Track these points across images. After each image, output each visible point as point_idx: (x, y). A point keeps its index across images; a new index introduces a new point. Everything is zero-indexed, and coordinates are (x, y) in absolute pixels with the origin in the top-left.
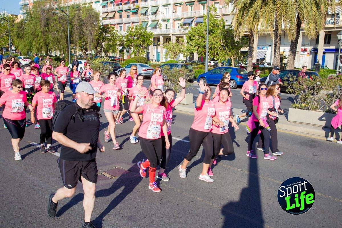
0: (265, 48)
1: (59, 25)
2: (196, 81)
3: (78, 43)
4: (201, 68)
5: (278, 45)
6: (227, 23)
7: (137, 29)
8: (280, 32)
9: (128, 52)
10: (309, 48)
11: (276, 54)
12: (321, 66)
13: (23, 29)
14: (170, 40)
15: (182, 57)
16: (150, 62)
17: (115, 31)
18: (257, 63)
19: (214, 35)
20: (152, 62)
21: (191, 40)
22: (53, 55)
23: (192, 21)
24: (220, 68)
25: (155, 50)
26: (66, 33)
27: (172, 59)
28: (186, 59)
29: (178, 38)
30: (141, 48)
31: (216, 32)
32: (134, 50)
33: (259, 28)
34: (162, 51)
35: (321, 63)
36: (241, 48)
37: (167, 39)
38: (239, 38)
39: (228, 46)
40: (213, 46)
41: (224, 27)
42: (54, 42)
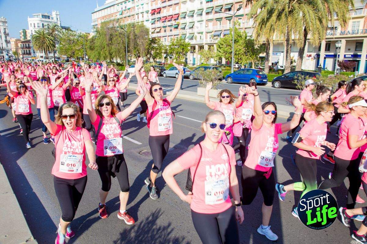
0: (278, 54)
1: (119, 39)
2: (225, 80)
3: (133, 52)
4: (228, 70)
5: (289, 52)
6: (248, 35)
7: (178, 40)
8: (291, 42)
9: (171, 58)
10: (314, 54)
11: (288, 59)
12: (322, 68)
13: (94, 43)
14: (203, 48)
15: (213, 62)
16: (188, 65)
17: (161, 42)
18: (272, 66)
19: (238, 44)
20: (189, 65)
21: (220, 48)
22: (115, 61)
23: (221, 33)
24: (243, 70)
25: (192, 56)
26: (124, 45)
27: (205, 63)
28: (216, 63)
29: (210, 46)
30: (181, 54)
31: (240, 42)
32: (176, 57)
33: (274, 38)
34: (197, 57)
35: (322, 66)
36: (259, 54)
37: (201, 47)
38: (258, 47)
39: (249, 52)
40: (237, 53)
41: (246, 38)
42: (116, 52)
